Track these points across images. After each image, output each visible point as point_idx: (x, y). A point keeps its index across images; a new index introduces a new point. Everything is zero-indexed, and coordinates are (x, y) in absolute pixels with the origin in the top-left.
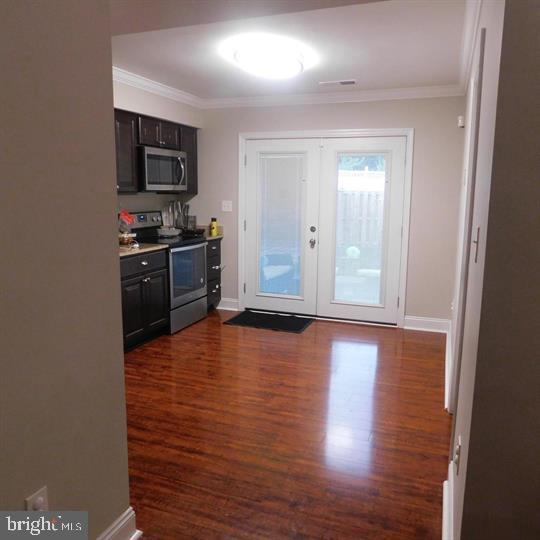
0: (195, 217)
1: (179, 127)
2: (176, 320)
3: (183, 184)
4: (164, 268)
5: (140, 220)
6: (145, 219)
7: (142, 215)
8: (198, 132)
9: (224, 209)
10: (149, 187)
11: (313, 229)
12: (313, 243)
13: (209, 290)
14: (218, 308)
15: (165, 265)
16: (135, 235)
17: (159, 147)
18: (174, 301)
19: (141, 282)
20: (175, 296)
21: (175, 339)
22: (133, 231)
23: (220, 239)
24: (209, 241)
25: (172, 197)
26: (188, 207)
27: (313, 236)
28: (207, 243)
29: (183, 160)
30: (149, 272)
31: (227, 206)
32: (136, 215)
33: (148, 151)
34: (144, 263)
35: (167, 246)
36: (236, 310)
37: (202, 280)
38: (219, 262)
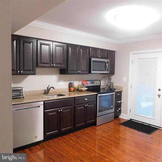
0: (113, 83)
2: (99, 121)
3: (108, 70)
4: (95, 101)
5: (91, 83)
7: (92, 81)
8: (116, 52)
9: (124, 80)
10: (92, 72)
11: (159, 90)
12: (159, 96)
13: (115, 110)
14: (120, 117)
15: (96, 100)
16: (87, 88)
17: (98, 58)
18: (98, 114)
19: (85, 106)
20: (99, 112)
21: (98, 128)
23: (122, 91)
24: (116, 92)
25: (105, 75)
26: (111, 79)
28: (115, 93)
29: (108, 62)
30: (88, 102)
31: (125, 79)
32: (90, 81)
33: (93, 59)
34: (86, 99)
35: (97, 93)
36: (127, 119)
37: (112, 106)
38: (120, 100)
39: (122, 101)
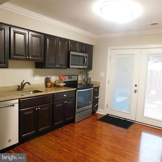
1: (86, 45)
2: (77, 117)
3: (86, 66)
5: (69, 78)
6: (71, 78)
7: (70, 76)
8: (93, 46)
9: (101, 76)
10: (71, 66)
11: (136, 86)
12: (135, 91)
13: (93, 106)
14: (97, 112)
15: (74, 96)
16: (65, 84)
17: (77, 52)
18: (77, 110)
19: (63, 103)
21: (76, 125)
22: (65, 82)
23: (99, 87)
24: (94, 87)
25: (83, 70)
26: (88, 74)
27: (136, 88)
28: (93, 88)
29: (86, 57)
30: (66, 99)
31: (102, 74)
32: (67, 77)
33: (72, 53)
34: (65, 96)
35: (76, 89)
36: (103, 114)
37: (90, 102)
38: (98, 95)
39: (99, 97)
